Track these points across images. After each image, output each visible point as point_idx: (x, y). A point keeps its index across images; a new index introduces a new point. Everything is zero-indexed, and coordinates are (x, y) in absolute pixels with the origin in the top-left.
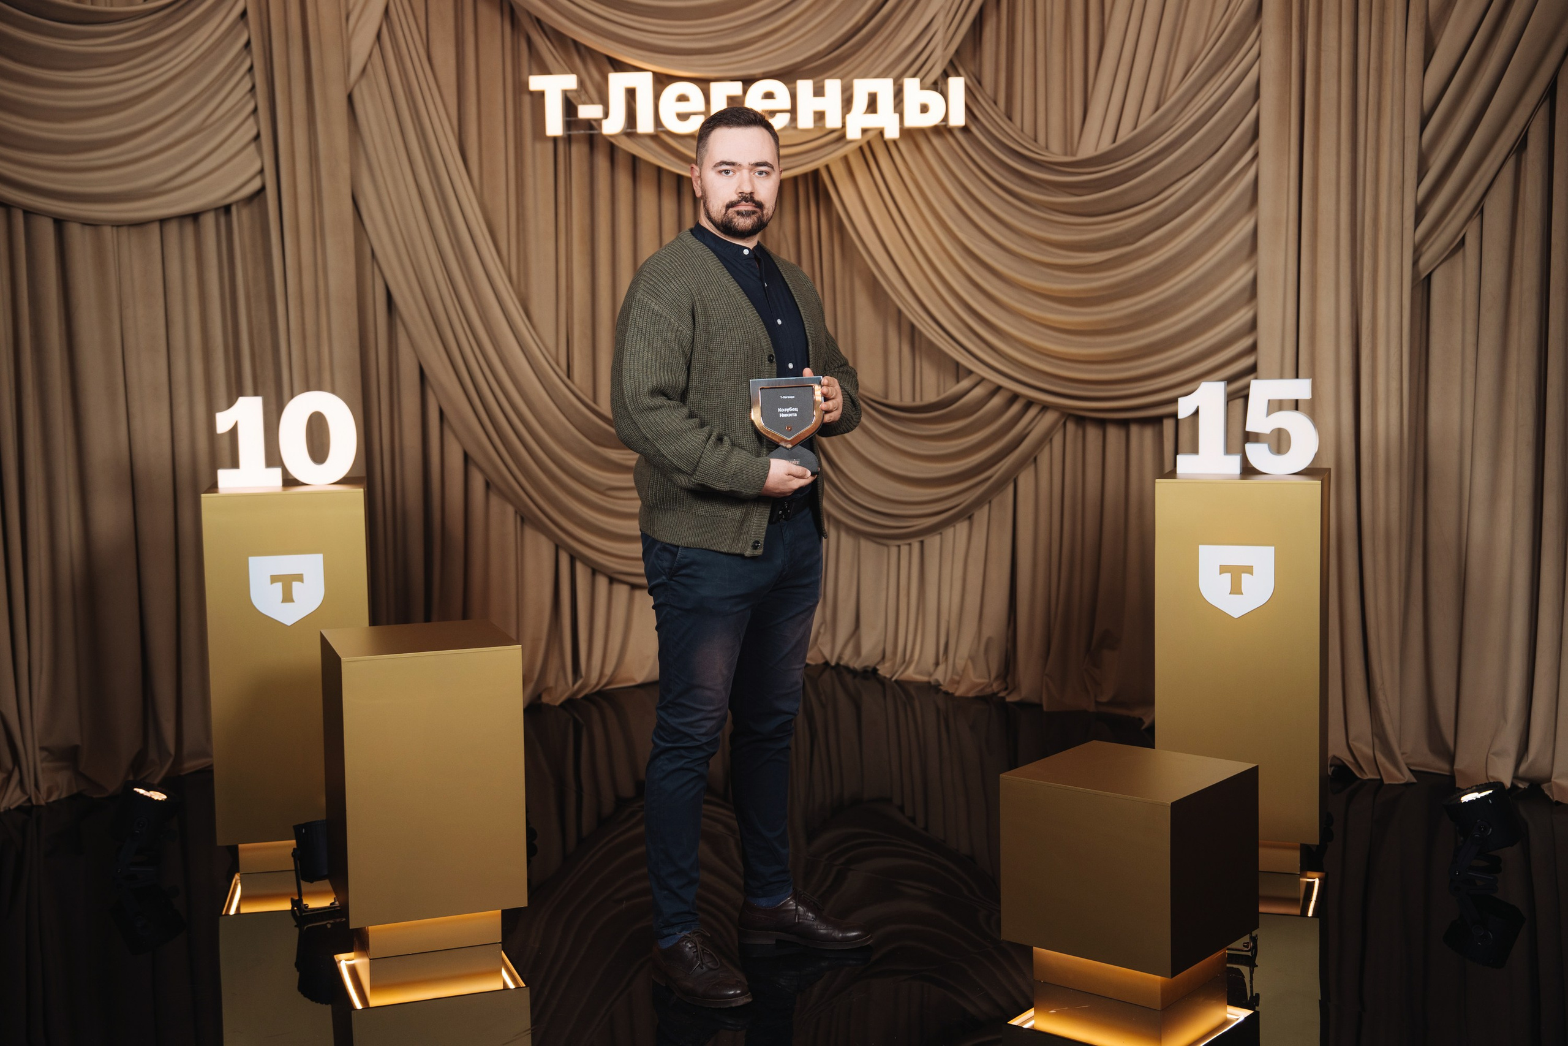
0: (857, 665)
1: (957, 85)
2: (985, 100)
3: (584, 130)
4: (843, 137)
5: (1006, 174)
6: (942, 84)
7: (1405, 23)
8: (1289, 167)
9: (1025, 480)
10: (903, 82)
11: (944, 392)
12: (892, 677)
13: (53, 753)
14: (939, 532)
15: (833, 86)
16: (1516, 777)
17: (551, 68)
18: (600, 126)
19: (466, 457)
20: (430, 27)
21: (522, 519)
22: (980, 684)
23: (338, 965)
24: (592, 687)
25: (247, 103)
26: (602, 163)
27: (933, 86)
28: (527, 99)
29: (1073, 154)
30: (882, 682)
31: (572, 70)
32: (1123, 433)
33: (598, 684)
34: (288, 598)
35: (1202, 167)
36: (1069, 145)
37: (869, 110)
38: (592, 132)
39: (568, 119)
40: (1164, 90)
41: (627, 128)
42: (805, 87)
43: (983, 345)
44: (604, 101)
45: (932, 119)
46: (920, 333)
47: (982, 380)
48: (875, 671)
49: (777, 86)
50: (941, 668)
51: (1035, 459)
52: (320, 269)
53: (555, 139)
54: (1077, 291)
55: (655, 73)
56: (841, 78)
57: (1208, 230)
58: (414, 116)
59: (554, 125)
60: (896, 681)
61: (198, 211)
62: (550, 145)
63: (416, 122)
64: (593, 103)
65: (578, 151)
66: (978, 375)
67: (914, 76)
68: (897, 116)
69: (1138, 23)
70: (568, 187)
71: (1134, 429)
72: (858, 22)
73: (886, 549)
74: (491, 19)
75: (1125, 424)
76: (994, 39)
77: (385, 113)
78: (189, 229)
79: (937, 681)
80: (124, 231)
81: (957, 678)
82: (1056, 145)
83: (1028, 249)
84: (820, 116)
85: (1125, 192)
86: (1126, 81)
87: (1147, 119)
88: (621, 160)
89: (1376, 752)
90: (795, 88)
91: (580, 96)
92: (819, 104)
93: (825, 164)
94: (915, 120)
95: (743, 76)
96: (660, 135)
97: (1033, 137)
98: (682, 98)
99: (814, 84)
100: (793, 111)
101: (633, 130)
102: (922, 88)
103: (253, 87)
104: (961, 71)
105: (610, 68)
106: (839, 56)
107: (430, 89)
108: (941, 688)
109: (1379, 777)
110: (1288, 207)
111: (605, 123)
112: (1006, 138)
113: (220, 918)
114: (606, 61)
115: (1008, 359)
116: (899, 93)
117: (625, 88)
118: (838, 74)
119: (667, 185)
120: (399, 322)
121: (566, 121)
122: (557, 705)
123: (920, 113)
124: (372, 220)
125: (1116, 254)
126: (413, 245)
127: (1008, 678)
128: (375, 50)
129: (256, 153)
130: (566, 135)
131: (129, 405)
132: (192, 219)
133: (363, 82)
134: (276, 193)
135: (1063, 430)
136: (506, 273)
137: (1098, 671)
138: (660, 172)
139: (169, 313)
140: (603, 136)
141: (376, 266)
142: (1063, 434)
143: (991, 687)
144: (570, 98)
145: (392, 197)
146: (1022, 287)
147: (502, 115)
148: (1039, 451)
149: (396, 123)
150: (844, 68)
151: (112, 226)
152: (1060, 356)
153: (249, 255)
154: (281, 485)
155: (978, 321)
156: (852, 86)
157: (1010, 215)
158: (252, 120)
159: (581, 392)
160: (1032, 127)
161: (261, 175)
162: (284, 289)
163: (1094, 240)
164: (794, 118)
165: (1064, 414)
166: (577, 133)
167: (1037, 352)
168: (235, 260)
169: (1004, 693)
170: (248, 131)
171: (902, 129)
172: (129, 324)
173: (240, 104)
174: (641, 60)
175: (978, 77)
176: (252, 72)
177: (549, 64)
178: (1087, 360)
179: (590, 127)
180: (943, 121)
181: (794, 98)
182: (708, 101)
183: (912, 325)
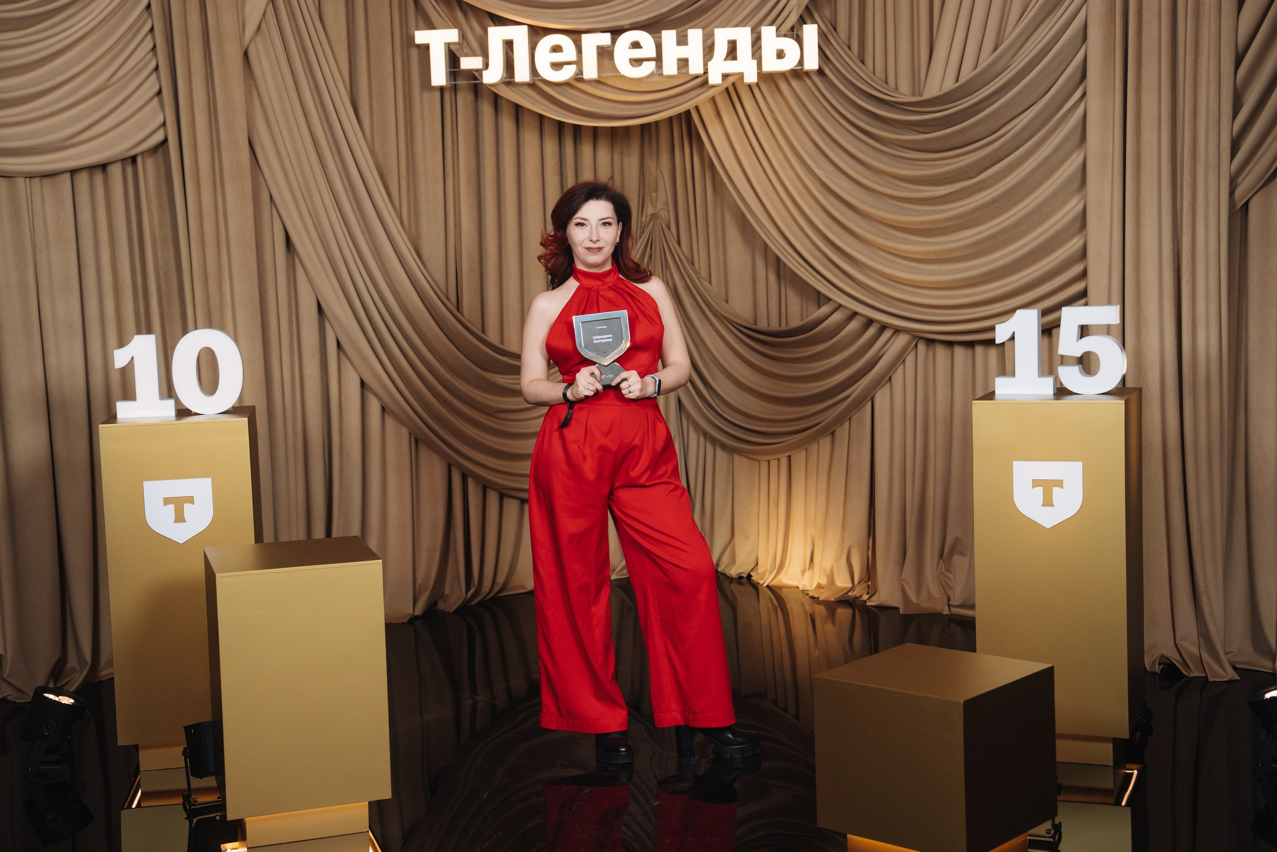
0: (733, 572)
1: (810, 32)
2: (839, 45)
3: (466, 81)
4: (706, 82)
5: (860, 115)
6: (797, 31)
8: (1114, 104)
9: (882, 397)
10: (761, 29)
11: (807, 317)
12: (763, 584)
14: (806, 447)
17: (436, 24)
18: (481, 75)
19: (363, 384)
21: (416, 441)
24: (484, 594)
25: (151, 60)
26: (487, 109)
27: (788, 34)
28: (414, 52)
29: (920, 95)
30: (755, 586)
31: (456, 25)
32: (969, 352)
33: (490, 592)
35: (1036, 104)
36: (917, 85)
37: (728, 57)
38: (474, 81)
39: (451, 70)
40: (1002, 32)
41: (506, 78)
42: (669, 36)
43: (841, 275)
44: (485, 54)
45: (788, 64)
46: (785, 264)
47: (840, 306)
48: (749, 576)
49: (643, 37)
51: (890, 378)
52: (221, 213)
53: (442, 89)
54: (923, 223)
56: (703, 28)
57: (1041, 165)
58: (307, 70)
59: (439, 76)
60: (768, 586)
61: (105, 162)
62: (437, 94)
63: (310, 76)
64: (476, 56)
65: (464, 99)
66: (835, 302)
67: (772, 24)
68: (755, 62)
70: (455, 131)
71: (979, 349)
73: (757, 463)
75: (971, 345)
77: (280, 69)
78: (99, 178)
80: (36, 182)
81: (821, 584)
82: (905, 86)
83: (880, 184)
84: (683, 63)
85: (966, 129)
86: (967, 25)
87: (985, 60)
88: (504, 107)
89: (1202, 651)
90: (661, 37)
91: (462, 48)
92: (683, 52)
93: (694, 106)
94: (771, 65)
95: (611, 27)
96: (536, 84)
97: (884, 80)
98: (557, 49)
99: (677, 33)
100: (659, 59)
101: (512, 80)
102: (778, 36)
103: (154, 47)
104: (815, 18)
105: (492, 24)
106: (702, 6)
107: (322, 45)
108: (808, 592)
109: (1204, 675)
110: (1113, 141)
111: (485, 73)
112: (857, 80)
113: (123, 811)
114: (485, 16)
115: (865, 287)
116: (756, 42)
117: (503, 40)
118: (702, 23)
119: (549, 131)
120: (297, 261)
121: (450, 72)
122: (452, 611)
123: (777, 59)
124: (270, 167)
125: (959, 187)
126: (308, 189)
127: (870, 583)
128: (268, 9)
129: (158, 108)
130: (451, 84)
131: (44, 341)
132: (100, 169)
133: (259, 39)
134: (177, 144)
135: (914, 351)
136: (396, 214)
137: (951, 576)
138: (541, 117)
139: (81, 256)
140: (484, 85)
141: (274, 210)
142: (915, 354)
143: (854, 590)
144: (453, 50)
145: (288, 146)
146: (874, 219)
147: (390, 67)
148: (892, 372)
149: (290, 77)
150: (708, 17)
151: (25, 177)
152: (909, 283)
153: (154, 204)
154: (175, 415)
155: (837, 252)
156: (713, 35)
157: (862, 152)
158: (154, 76)
159: (469, 322)
160: (884, 69)
161: (164, 128)
162: (187, 232)
163: (938, 175)
164: (659, 66)
165: (914, 337)
166: (461, 82)
167: (892, 280)
168: (142, 207)
169: (865, 597)
170: (152, 86)
171: (758, 73)
172: (43, 267)
173: (142, 63)
174: (517, 15)
175: (833, 23)
176: (153, 32)
177: (433, 20)
178: (935, 286)
179: (475, 78)
180: (799, 65)
181: (659, 46)
182: (579, 52)
183: (777, 257)
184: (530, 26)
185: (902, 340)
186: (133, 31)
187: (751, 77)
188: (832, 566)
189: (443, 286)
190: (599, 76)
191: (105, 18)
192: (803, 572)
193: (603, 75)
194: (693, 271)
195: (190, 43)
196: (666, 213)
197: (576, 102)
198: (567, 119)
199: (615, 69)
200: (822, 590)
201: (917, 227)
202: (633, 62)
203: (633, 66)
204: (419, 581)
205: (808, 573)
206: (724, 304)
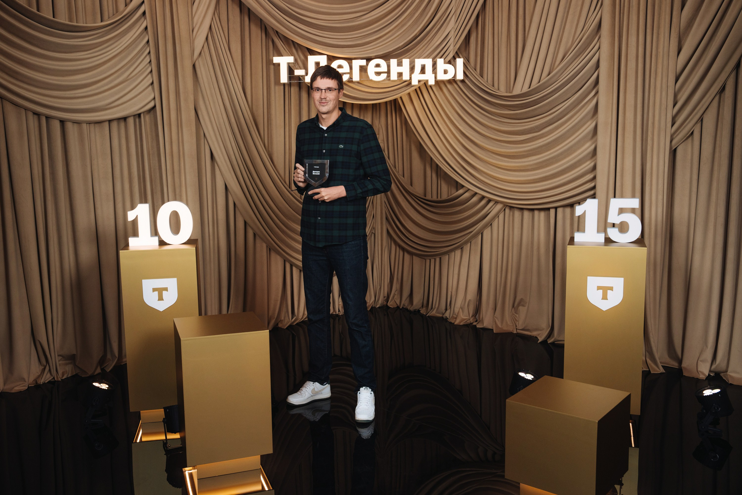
0: (412, 309)
1: (460, 62)
2: (471, 69)
3: (297, 80)
4: (410, 84)
5: (480, 101)
6: (453, 62)
7: (669, 34)
8: (613, 99)
9: (487, 233)
10: (437, 60)
11: (451, 195)
12: (426, 314)
13: (64, 357)
14: (448, 254)
15: (406, 62)
16: (710, 371)
17: (283, 54)
18: (304, 79)
19: (245, 223)
20: (229, 35)
21: (270, 249)
22: (465, 319)
23: (184, 473)
24: (299, 320)
25: (148, 67)
26: (304, 95)
27: (450, 62)
28: (272, 67)
30: (422, 316)
31: (293, 55)
32: (531, 215)
33: (302, 318)
34: (161, 298)
35: (572, 97)
36: (509, 88)
37: (421, 72)
38: (300, 81)
40: (553, 66)
42: (394, 62)
43: (469, 175)
44: (305, 67)
45: (449, 76)
46: (440, 168)
47: (469, 189)
48: (419, 311)
49: (381, 62)
50: (448, 311)
51: (491, 224)
52: (180, 142)
53: (284, 84)
54: (512, 152)
56: (409, 58)
58: (223, 74)
59: (284, 78)
60: (428, 316)
61: (126, 116)
62: (282, 87)
63: (223, 77)
64: (301, 69)
65: (294, 90)
66: (467, 188)
67: (441, 58)
68: (434, 75)
69: (542, 35)
70: (290, 105)
71: (536, 212)
72: (416, 34)
73: (424, 260)
74: (256, 32)
75: (532, 211)
76: (475, 42)
77: (209, 72)
78: (122, 124)
79: (446, 316)
80: (93, 125)
81: (455, 316)
82: (502, 88)
83: (490, 134)
84: (400, 75)
85: (535, 109)
86: (536, 60)
87: (544, 78)
89: (647, 358)
90: (390, 62)
91: (295, 66)
92: (400, 69)
93: (401, 96)
94: (441, 76)
95: (367, 57)
97: (492, 85)
98: (340, 67)
99: (398, 61)
100: (388, 72)
102: (444, 63)
103: (150, 61)
104: (460, 56)
105: (309, 55)
106: (407, 49)
107: (229, 62)
108: (448, 320)
109: (648, 370)
110: (612, 117)
111: (305, 77)
112: (480, 85)
113: (132, 444)
114: (306, 50)
115: (481, 181)
116: (434, 65)
117: (315, 62)
118: (408, 56)
120: (216, 165)
121: (289, 76)
122: (285, 328)
123: (444, 74)
124: (204, 120)
125: (531, 137)
126: (222, 131)
127: (477, 317)
128: (205, 45)
129: (152, 90)
130: (289, 82)
131: (95, 203)
132: (123, 120)
133: (200, 59)
134: (160, 108)
135: (504, 212)
136: (263, 143)
137: (517, 315)
139: (113, 162)
140: (304, 82)
141: (205, 140)
142: (504, 213)
143: (470, 320)
144: (291, 67)
145: (213, 110)
146: (487, 150)
147: (261, 74)
148: (492, 222)
149: (214, 77)
150: (410, 54)
151: (87, 123)
152: (504, 180)
153: (149, 136)
154: (158, 245)
155: (467, 164)
156: (414, 62)
157: (482, 118)
158: (150, 76)
159: (295, 194)
160: (492, 81)
161: (154, 101)
162: (164, 151)
163: (521, 130)
164: (389, 76)
165: (505, 205)
166: (294, 82)
167: (494, 178)
168: (143, 138)
169: (475, 323)
170: (148, 80)
171: (435, 81)
172: (95, 167)
173: (144, 69)
174: (322, 50)
175: (467, 59)
176: (150, 54)
177: (282, 52)
178: (516, 182)
179: (300, 79)
180: (453, 78)
181: (389, 66)
182: (351, 68)
183: (437, 165)
184: (327, 55)
185: (499, 207)
186: (141, 53)
187: (432, 82)
190: (360, 80)
191: (127, 46)
193: (362, 80)
194: (396, 171)
195: (168, 60)
196: (383, 145)
197: (348, 92)
198: (344, 99)
199: (368, 77)
200: (455, 320)
201: (509, 154)
202: (376, 74)
203: (376, 75)
204: (270, 315)
206: (410, 187)
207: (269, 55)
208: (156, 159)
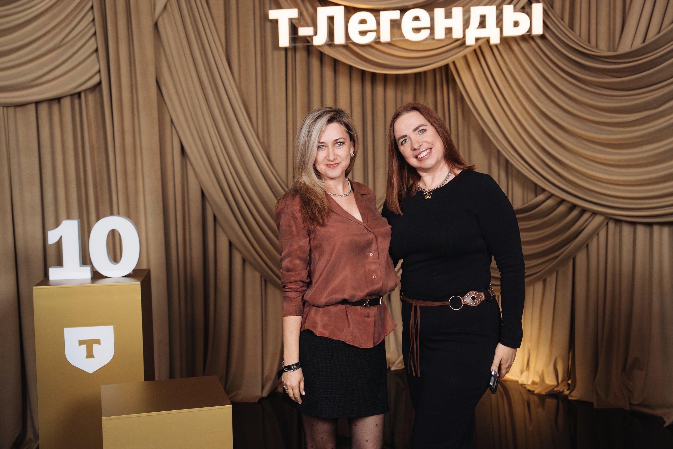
1: (537, 9)
2: (556, 18)
3: (302, 44)
4: (464, 43)
5: (569, 65)
6: (527, 8)
9: (581, 258)
10: (502, 8)
11: (527, 202)
17: (283, 5)
18: (312, 40)
19: (230, 244)
21: (265, 281)
25: (91, 29)
26: (315, 63)
27: (521, 10)
28: (268, 25)
29: (615, 50)
31: (295, 5)
32: (648, 230)
34: (90, 355)
36: (613, 45)
38: (307, 44)
39: (293, 36)
41: (329, 42)
42: (439, 12)
43: (553, 173)
44: (315, 25)
45: (521, 30)
46: (512, 165)
47: (553, 194)
49: (422, 13)
51: (587, 246)
52: (137, 131)
53: (286, 49)
54: (617, 140)
55: (346, 7)
56: (463, 7)
59: (284, 40)
61: (59, 97)
62: (283, 53)
63: (198, 40)
64: (309, 27)
65: (301, 56)
66: (550, 192)
67: (510, 3)
68: (498, 29)
70: (294, 77)
71: (656, 228)
75: (650, 225)
77: (179, 34)
78: (55, 107)
80: (11, 110)
81: (536, 381)
82: (603, 45)
83: (584, 113)
84: (449, 31)
87: (667, 27)
88: (327, 61)
90: (434, 14)
91: (300, 22)
92: (449, 23)
93: (453, 60)
94: (510, 31)
95: (401, 7)
96: (349, 45)
97: (588, 41)
98: (363, 22)
99: (445, 11)
100: (432, 28)
101: (332, 43)
102: (515, 11)
103: (93, 20)
105: (319, 4)
107: (207, 19)
108: (526, 386)
111: (315, 38)
112: (570, 41)
115: (571, 182)
116: (500, 15)
117: (327, 16)
118: (461, 4)
119: (356, 77)
120: (188, 163)
121: (292, 38)
123: (514, 27)
124: (171, 100)
125: (645, 115)
126: (196, 114)
127: (570, 382)
129: (96, 59)
130: (292, 46)
131: (15, 218)
132: (57, 101)
133: (165, 15)
134: (108, 85)
135: (606, 227)
136: (254, 131)
137: (631, 383)
138: (351, 67)
139: (42, 160)
140: (315, 46)
141: (173, 128)
142: (606, 230)
143: (558, 387)
144: (294, 23)
145: (183, 86)
146: (580, 137)
147: (253, 34)
148: (589, 241)
149: (185, 40)
150: (464, 1)
151: (3, 107)
152: (605, 181)
153: (93, 124)
154: (91, 278)
155: (550, 158)
156: (470, 11)
157: (571, 90)
158: (93, 39)
160: (587, 34)
161: (99, 74)
162: (113, 144)
163: (629, 106)
164: (432, 33)
165: (607, 218)
166: (299, 45)
167: (591, 178)
168: (84, 127)
169: (567, 392)
170: (91, 46)
171: (501, 38)
172: (14, 168)
173: (86, 30)
175: (549, 4)
176: (93, 9)
177: (282, 3)
178: (624, 183)
179: (308, 42)
180: (528, 32)
181: (432, 20)
182: (378, 23)
183: (507, 161)
186: (80, 8)
187: (495, 40)
188: (543, 370)
189: (284, 179)
190: (391, 40)
192: (522, 372)
193: (394, 39)
195: (118, 17)
197: (374, 56)
198: (368, 68)
199: (402, 35)
200: (536, 386)
201: (612, 142)
202: (415, 31)
203: (414, 32)
205: (525, 373)
207: (264, 9)
208: (103, 155)
